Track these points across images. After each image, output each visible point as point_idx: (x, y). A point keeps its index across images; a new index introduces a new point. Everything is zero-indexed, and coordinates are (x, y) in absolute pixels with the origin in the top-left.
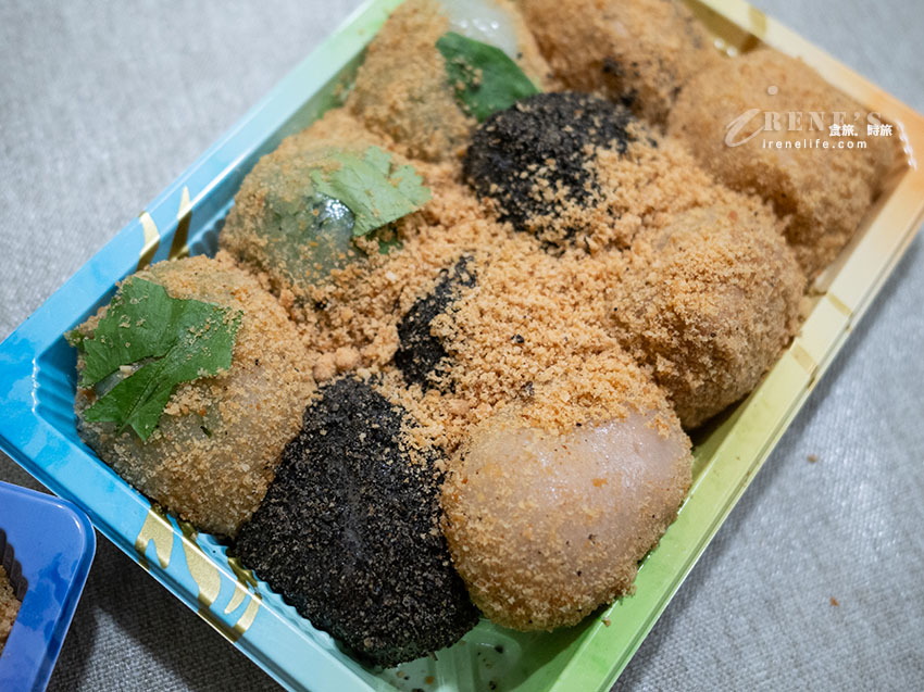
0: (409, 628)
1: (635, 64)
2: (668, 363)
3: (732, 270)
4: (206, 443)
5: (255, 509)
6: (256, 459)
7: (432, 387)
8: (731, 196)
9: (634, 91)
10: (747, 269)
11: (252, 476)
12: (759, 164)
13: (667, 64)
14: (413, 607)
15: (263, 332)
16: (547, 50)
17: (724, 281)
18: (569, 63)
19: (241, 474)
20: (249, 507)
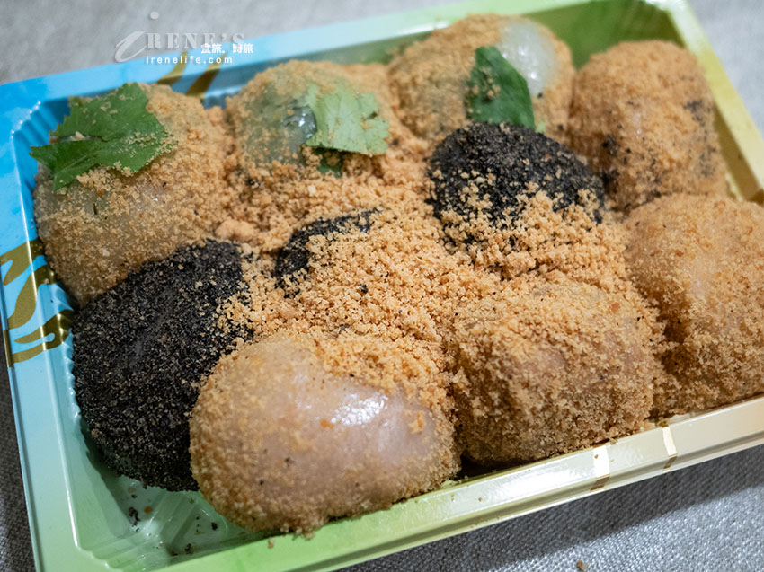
0: (129, 443)
1: (629, 151)
2: (465, 380)
3: (565, 338)
4: (91, 218)
5: (100, 291)
6: (119, 252)
7: (283, 287)
8: (632, 294)
9: (616, 173)
10: (581, 347)
11: (109, 264)
12: (672, 282)
13: (657, 165)
14: (142, 429)
15: (187, 169)
16: (574, 108)
17: (553, 342)
18: (582, 125)
19: (100, 256)
20: (97, 287)
